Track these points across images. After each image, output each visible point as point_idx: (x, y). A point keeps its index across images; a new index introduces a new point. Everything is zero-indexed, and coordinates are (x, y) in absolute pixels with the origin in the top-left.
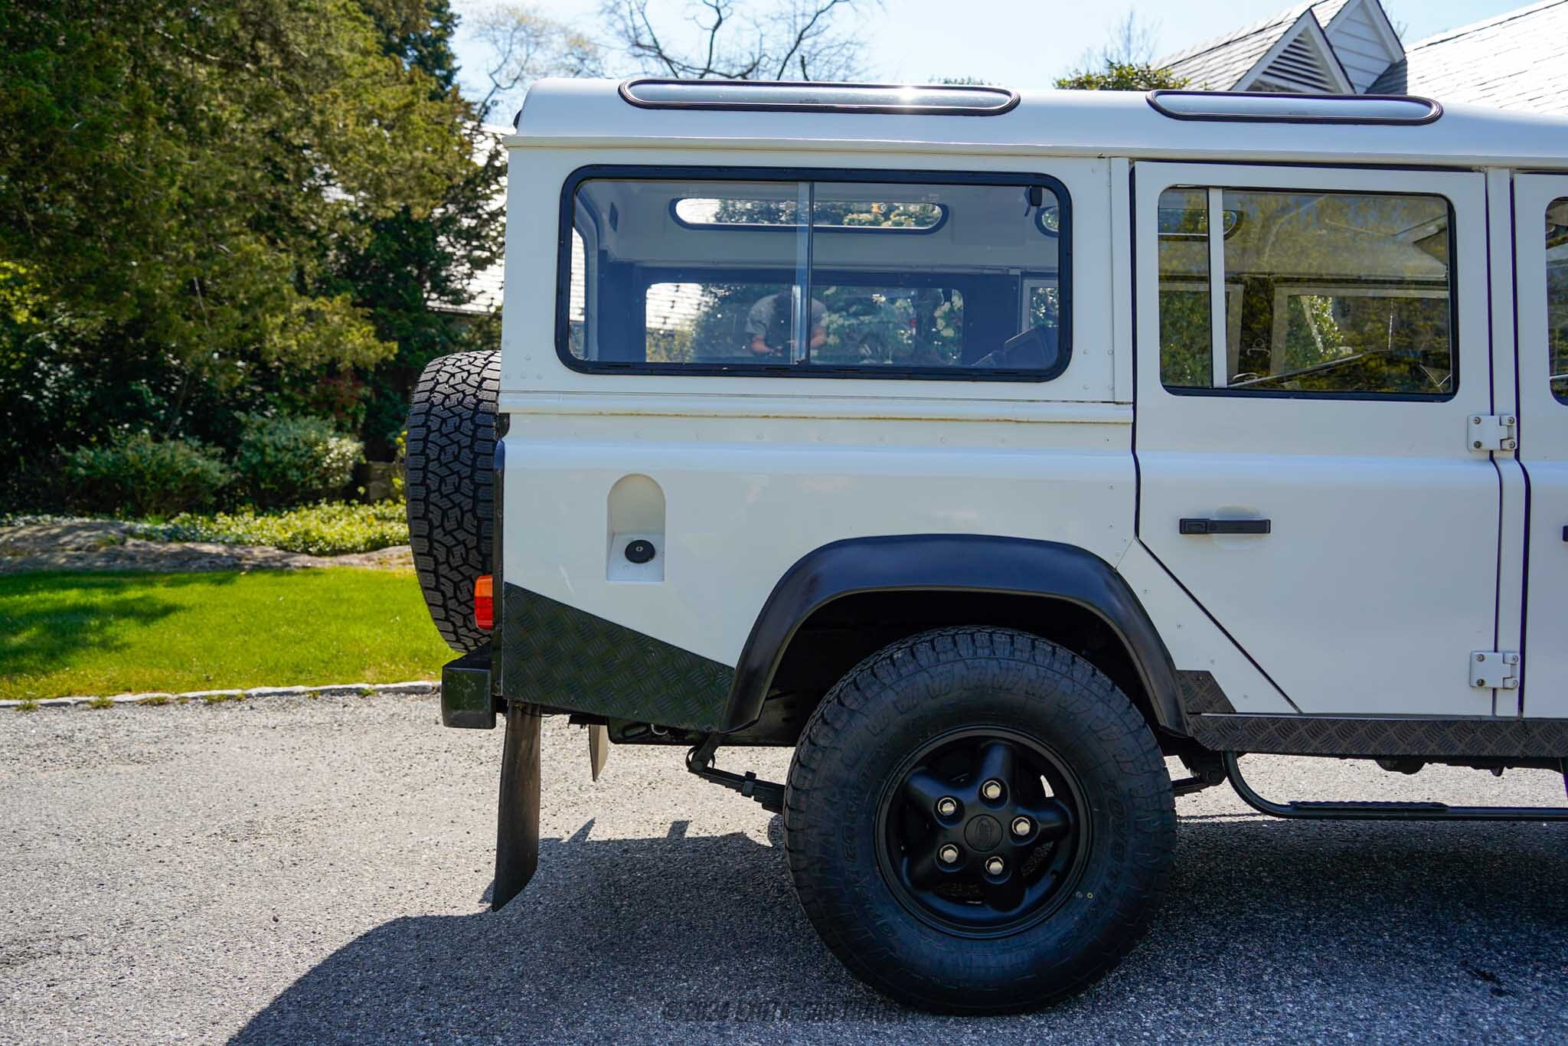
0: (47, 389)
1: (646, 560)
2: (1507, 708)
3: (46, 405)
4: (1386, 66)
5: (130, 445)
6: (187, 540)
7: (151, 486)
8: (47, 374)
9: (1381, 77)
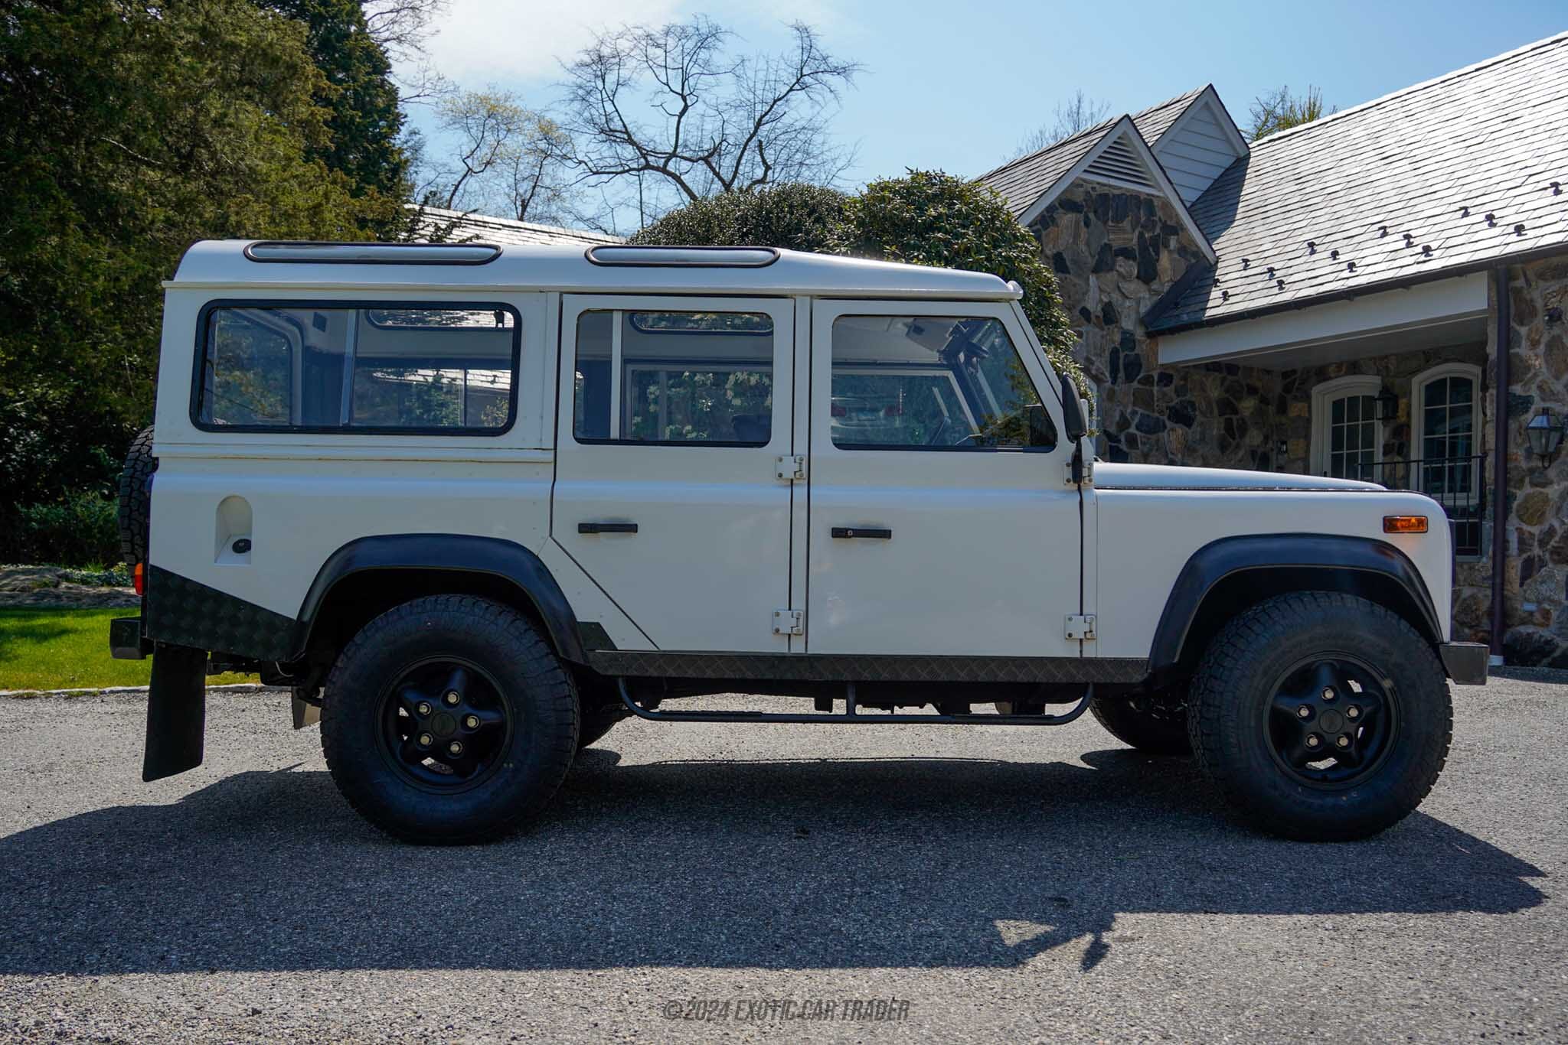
0: (16, 453)
1: (244, 551)
2: (798, 648)
3: (13, 466)
4: (1234, 159)
5: (81, 502)
6: (119, 585)
7: (98, 540)
8: (16, 439)
9: (1227, 169)
